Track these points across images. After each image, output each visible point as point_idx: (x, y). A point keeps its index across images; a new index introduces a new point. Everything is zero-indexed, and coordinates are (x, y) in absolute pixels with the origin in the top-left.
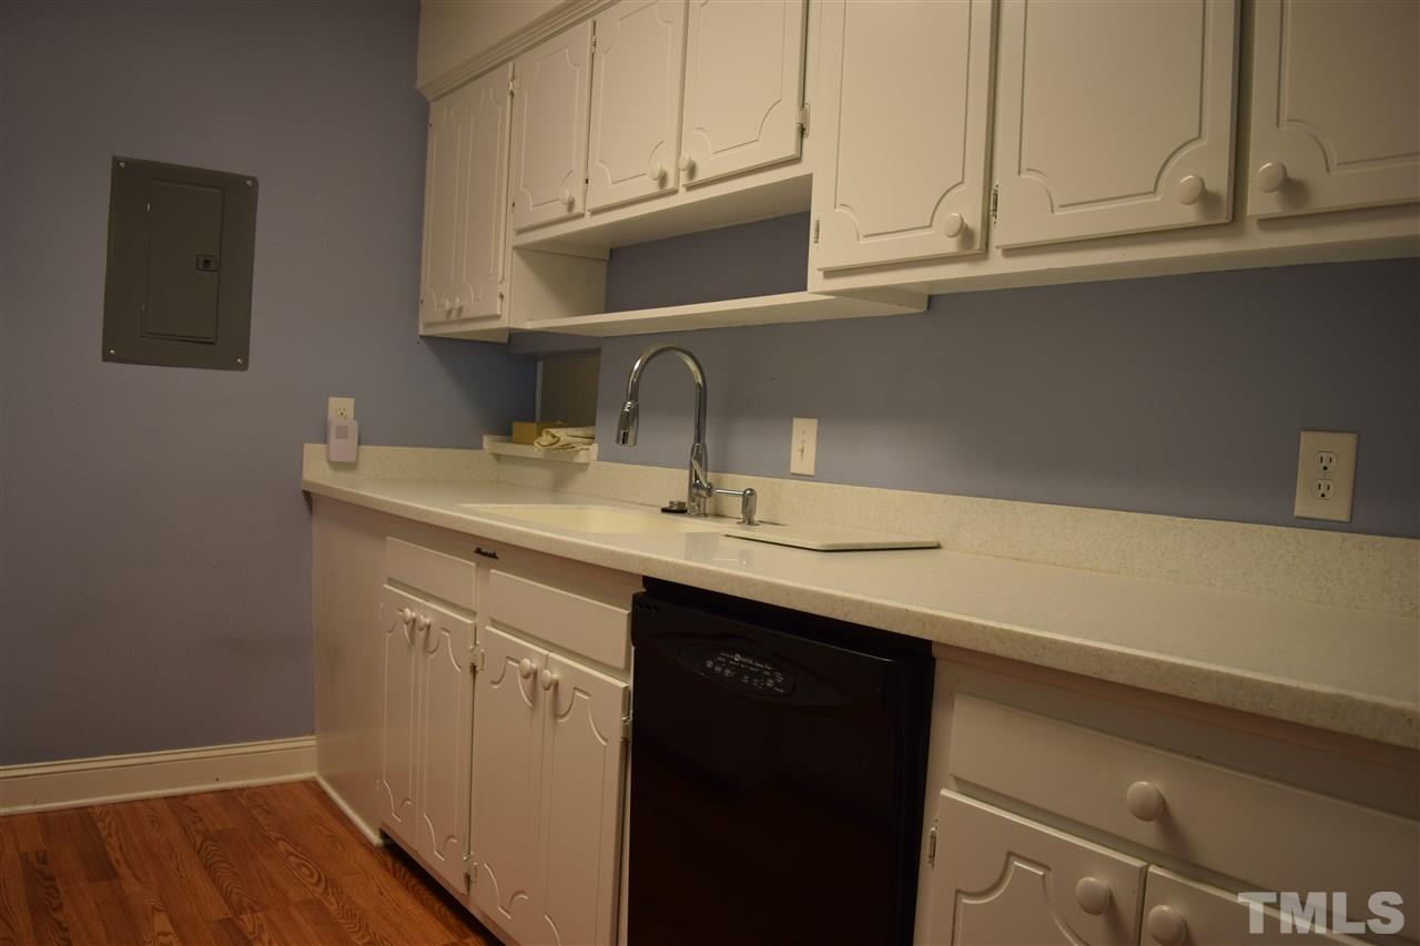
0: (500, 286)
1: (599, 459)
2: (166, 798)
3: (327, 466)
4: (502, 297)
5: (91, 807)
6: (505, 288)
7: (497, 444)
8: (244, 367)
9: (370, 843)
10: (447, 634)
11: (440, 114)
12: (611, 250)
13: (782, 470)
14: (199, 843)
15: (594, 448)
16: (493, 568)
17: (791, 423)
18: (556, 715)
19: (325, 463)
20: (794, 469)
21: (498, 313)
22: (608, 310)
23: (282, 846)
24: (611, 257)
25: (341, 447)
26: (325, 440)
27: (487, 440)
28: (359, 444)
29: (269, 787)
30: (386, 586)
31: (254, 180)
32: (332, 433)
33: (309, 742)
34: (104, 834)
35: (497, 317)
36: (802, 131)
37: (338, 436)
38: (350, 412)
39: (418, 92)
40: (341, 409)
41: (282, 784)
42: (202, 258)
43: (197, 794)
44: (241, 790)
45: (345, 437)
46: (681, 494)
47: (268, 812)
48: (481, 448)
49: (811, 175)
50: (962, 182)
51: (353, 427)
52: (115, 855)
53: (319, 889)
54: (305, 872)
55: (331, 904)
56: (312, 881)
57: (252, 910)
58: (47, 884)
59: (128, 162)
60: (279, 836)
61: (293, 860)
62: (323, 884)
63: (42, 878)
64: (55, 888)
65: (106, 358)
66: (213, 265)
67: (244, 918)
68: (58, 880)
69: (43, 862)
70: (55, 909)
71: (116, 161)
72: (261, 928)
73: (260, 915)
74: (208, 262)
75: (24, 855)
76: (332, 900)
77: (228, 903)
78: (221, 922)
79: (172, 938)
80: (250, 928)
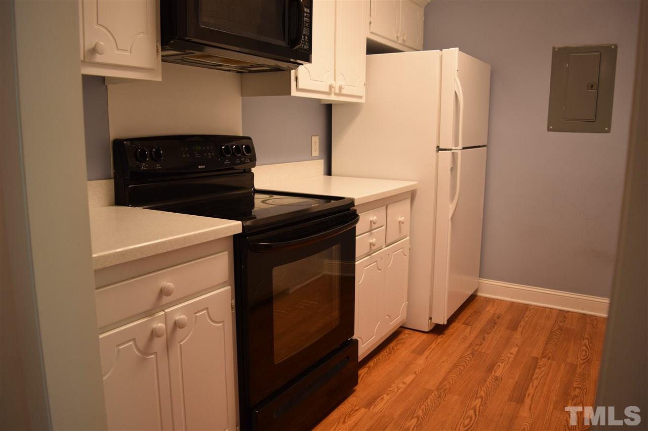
8: (608, 132)
14: (555, 329)
23: (586, 341)
31: (616, 46)
34: (525, 315)
42: (590, 85)
43: (573, 312)
44: (591, 316)
52: (522, 323)
53: (581, 362)
54: (584, 353)
55: (580, 368)
56: (582, 358)
57: (549, 359)
58: (493, 325)
59: (559, 49)
60: (586, 338)
61: (584, 348)
62: (585, 360)
63: (493, 322)
64: (494, 327)
65: (549, 130)
66: (595, 87)
67: (543, 359)
68: (497, 325)
69: (498, 318)
70: (487, 333)
71: (554, 48)
72: (546, 365)
73: (550, 361)
74: (592, 86)
75: (494, 314)
76: (583, 367)
77: (543, 353)
78: (534, 357)
79: (512, 357)
80: (541, 363)
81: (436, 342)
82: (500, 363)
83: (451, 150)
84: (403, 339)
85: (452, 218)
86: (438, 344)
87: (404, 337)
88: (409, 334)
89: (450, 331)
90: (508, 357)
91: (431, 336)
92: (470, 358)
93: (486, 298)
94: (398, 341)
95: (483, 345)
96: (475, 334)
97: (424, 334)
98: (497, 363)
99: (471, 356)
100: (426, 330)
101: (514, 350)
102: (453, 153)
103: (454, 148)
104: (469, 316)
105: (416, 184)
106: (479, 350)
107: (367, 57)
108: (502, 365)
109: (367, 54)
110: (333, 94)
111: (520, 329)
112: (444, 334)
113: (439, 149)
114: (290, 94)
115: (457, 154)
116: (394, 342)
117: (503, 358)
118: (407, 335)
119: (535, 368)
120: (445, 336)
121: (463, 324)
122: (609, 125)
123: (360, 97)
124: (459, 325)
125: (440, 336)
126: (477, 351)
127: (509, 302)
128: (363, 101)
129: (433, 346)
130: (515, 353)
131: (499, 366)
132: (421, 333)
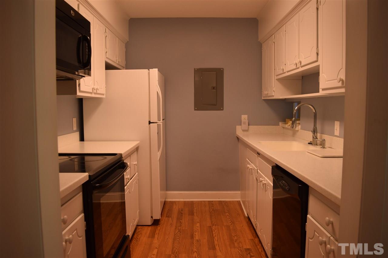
0: (273, 89)
1: (301, 129)
2: (209, 201)
3: (242, 131)
4: (274, 91)
5: (194, 201)
6: (274, 89)
7: (283, 124)
8: (223, 110)
9: (245, 216)
10: (253, 171)
11: (264, 47)
12: (302, 77)
13: (332, 134)
14: (211, 211)
15: (300, 126)
16: (259, 157)
17: (334, 122)
18: (266, 191)
19: (241, 129)
20: (335, 134)
21: (273, 95)
22: (302, 94)
23: (227, 214)
24: (302, 78)
25: (245, 126)
26: (241, 125)
27: (280, 123)
28: (249, 125)
29: (230, 201)
30: (247, 159)
31: (223, 69)
32: (242, 123)
33: (239, 192)
34: (194, 207)
35: (273, 96)
36: (318, 54)
37: (244, 124)
38: (247, 119)
39: (259, 42)
40: (244, 117)
41: (233, 201)
42: (213, 87)
43: (215, 201)
44: (224, 201)
45: (245, 124)
46: (311, 139)
47: (227, 207)
48: (279, 125)
49: (319, 65)
50: (342, 68)
51: (247, 121)
52: (195, 211)
53: (230, 224)
54: (229, 219)
55: (231, 227)
56: (230, 222)
57: (216, 225)
58: (181, 214)
59: (197, 69)
60: (227, 212)
61: (228, 217)
62: (231, 223)
63: (181, 213)
64: (182, 216)
65: (195, 110)
66: (215, 88)
67: (213, 226)
68: (183, 214)
69: (182, 210)
70: (181, 219)
71: (195, 69)
72: (216, 229)
73: (217, 227)
74: (214, 88)
75: (179, 209)
76: (232, 226)
77: (212, 223)
78: (209, 226)
79: (199, 228)
80: (214, 229)
81: (158, 230)
82: (195, 233)
83: (156, 123)
84: (139, 232)
85: (159, 160)
86: (159, 230)
87: (139, 230)
88: (141, 228)
89: (161, 222)
90: (197, 229)
91: (153, 227)
92: (179, 233)
93: (170, 201)
94: (137, 233)
95: (182, 226)
96: (175, 221)
97: (149, 227)
98: (193, 233)
99: (179, 232)
100: (150, 224)
101: (198, 225)
102: (157, 124)
103: (158, 122)
104: (167, 213)
105: (139, 143)
106: (182, 229)
107: (106, 71)
108: (196, 233)
109: (106, 70)
110: (93, 93)
111: (195, 214)
112: (159, 224)
113: (150, 123)
114: (76, 94)
115: (160, 125)
116: (136, 234)
117: (195, 230)
118: (140, 229)
119: (212, 232)
120: (161, 225)
121: (166, 217)
122: (223, 106)
123: (103, 94)
124: (164, 218)
125: (158, 226)
126: (181, 229)
127: (183, 201)
128: (104, 97)
129: (157, 232)
130: (199, 226)
131: (195, 234)
132: (147, 227)
